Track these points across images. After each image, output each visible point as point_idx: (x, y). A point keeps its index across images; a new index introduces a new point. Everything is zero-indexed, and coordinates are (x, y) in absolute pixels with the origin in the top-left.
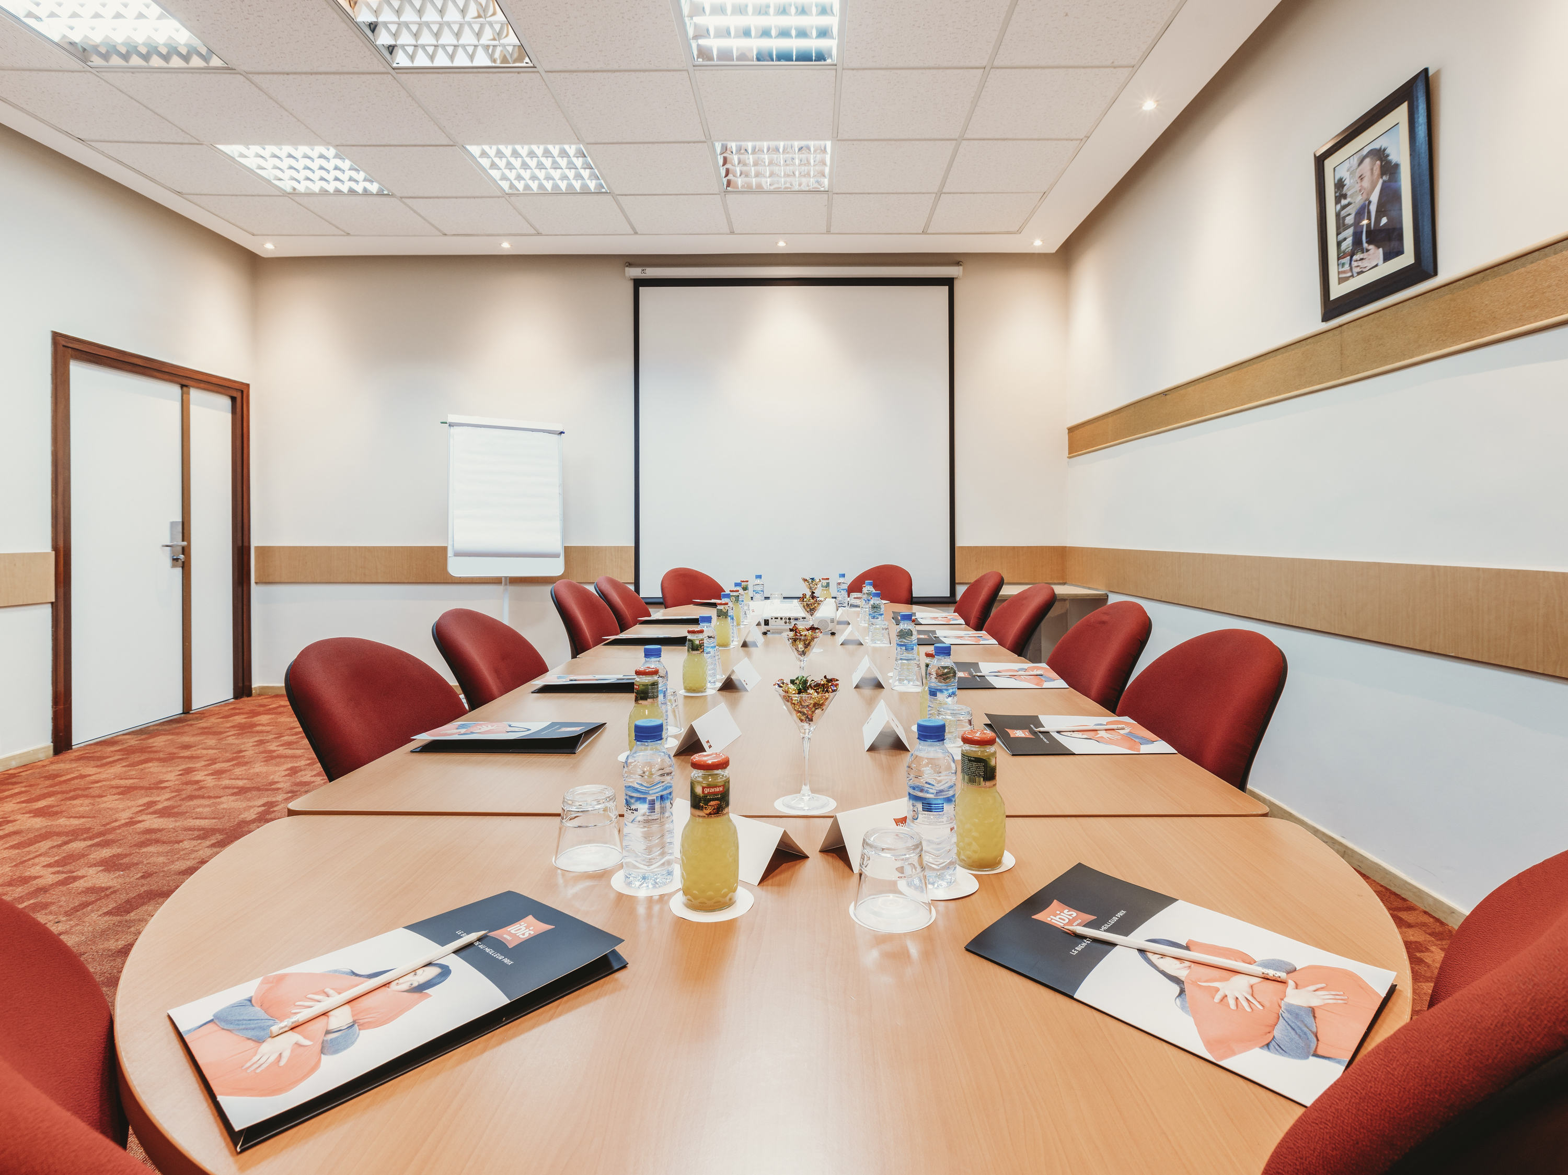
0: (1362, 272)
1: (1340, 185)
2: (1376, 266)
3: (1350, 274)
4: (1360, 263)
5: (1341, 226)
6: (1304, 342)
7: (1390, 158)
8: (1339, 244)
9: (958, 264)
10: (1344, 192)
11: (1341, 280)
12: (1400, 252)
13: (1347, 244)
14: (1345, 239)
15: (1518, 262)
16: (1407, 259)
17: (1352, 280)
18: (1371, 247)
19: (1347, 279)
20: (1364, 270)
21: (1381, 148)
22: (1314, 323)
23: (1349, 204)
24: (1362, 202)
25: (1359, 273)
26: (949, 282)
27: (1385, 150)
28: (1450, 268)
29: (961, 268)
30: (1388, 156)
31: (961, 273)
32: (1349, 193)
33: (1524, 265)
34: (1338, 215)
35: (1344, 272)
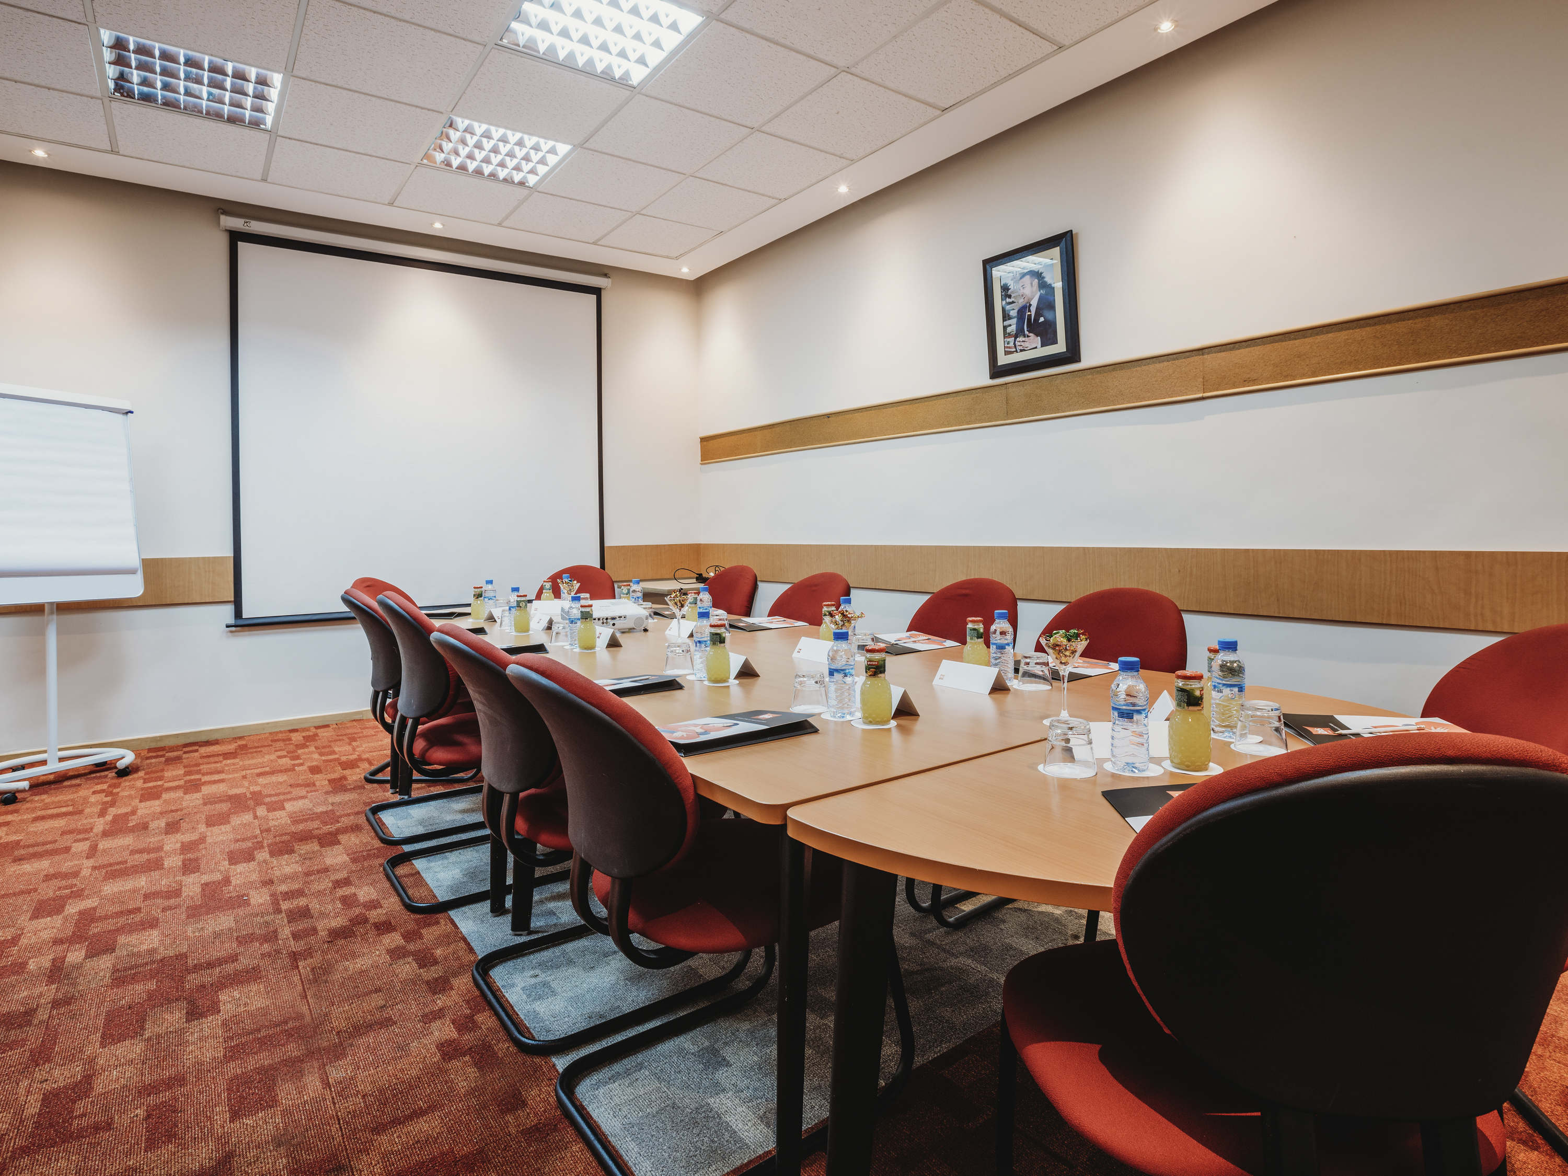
0: (1025, 350)
1: (1005, 288)
2: (1036, 348)
3: (1014, 350)
4: (1022, 344)
5: (1006, 317)
6: (974, 391)
7: (1045, 279)
8: (1005, 328)
9: (606, 275)
10: (1009, 293)
11: (1007, 353)
12: (1055, 342)
13: (1012, 329)
14: (1010, 325)
15: (1136, 363)
16: (1060, 347)
17: (1015, 355)
18: (1031, 334)
19: (1011, 353)
20: (1026, 349)
21: (1038, 272)
22: (982, 378)
23: (1013, 302)
24: (1024, 303)
25: (1021, 351)
26: (596, 291)
27: (1041, 273)
28: (1090, 357)
29: (610, 280)
30: (1044, 278)
31: (610, 285)
32: (1013, 295)
33: (1140, 366)
34: (1004, 310)
35: (1010, 348)
